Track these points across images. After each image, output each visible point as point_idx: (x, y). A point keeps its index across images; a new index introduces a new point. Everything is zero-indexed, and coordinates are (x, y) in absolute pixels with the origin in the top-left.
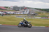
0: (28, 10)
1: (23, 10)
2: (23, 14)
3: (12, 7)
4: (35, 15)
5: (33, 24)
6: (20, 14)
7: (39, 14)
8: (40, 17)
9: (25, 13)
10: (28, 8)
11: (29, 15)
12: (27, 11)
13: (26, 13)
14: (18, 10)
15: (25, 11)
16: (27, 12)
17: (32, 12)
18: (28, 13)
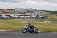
0: (36, 13)
1: (30, 13)
2: (30, 17)
3: (17, 9)
4: (43, 18)
5: (42, 29)
6: (26, 17)
9: (32, 16)
11: (37, 18)
12: (34, 14)
14: (25, 13)
15: (32, 14)
17: (41, 15)
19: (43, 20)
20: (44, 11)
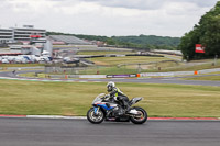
0: (49, 45)
1: (26, 44)
2: (24, 60)
4: (77, 66)
6: (11, 62)
7: (97, 61)
8: (103, 76)
9: (32, 57)
10: (48, 34)
12: (42, 49)
13: (38, 59)
14: (5, 45)
15: (34, 47)
16: (45, 52)
18: (46, 57)
19: (77, 70)
20: (81, 37)
